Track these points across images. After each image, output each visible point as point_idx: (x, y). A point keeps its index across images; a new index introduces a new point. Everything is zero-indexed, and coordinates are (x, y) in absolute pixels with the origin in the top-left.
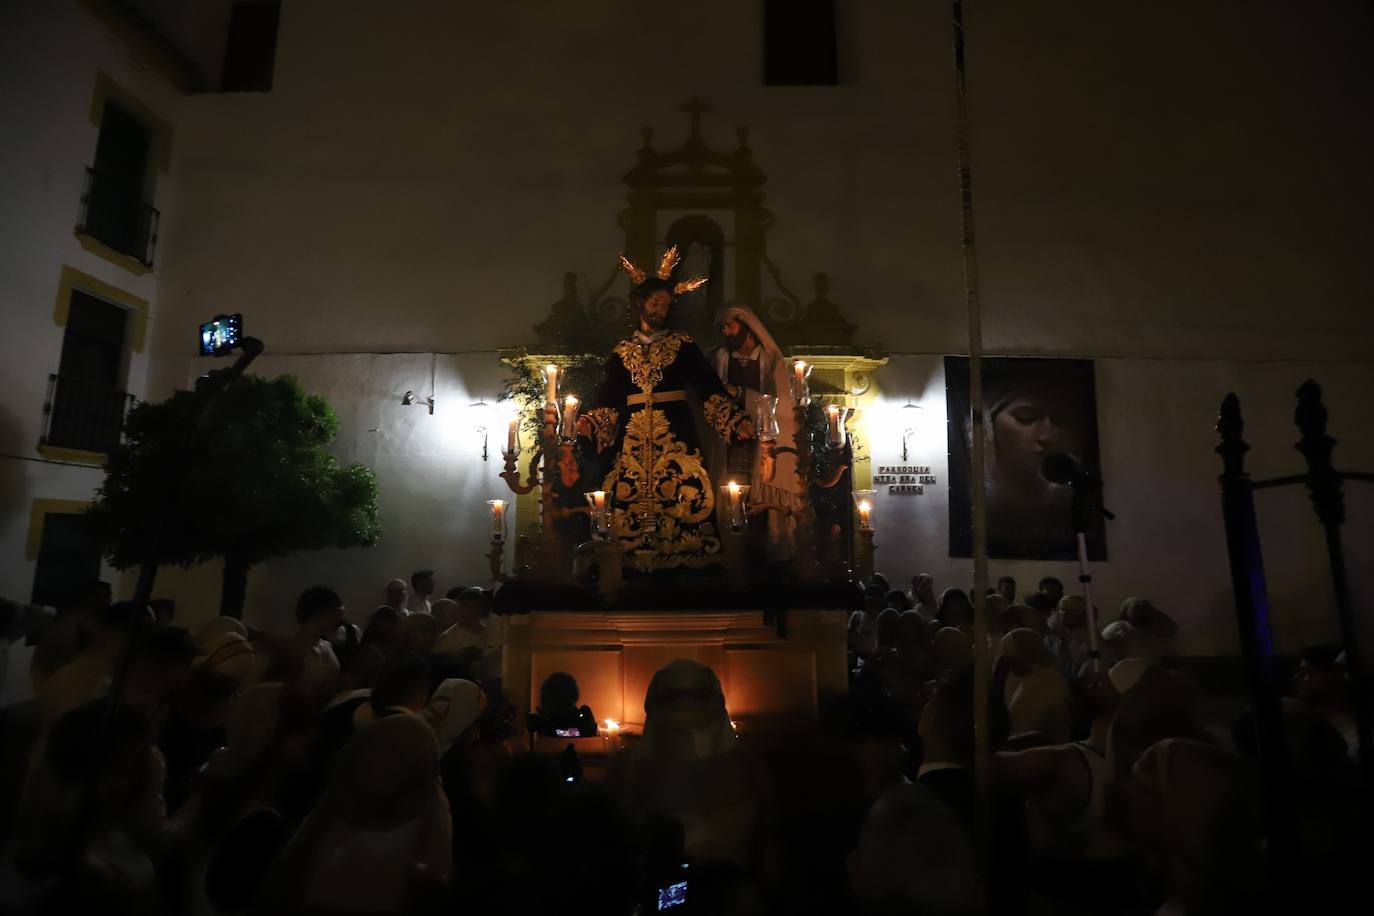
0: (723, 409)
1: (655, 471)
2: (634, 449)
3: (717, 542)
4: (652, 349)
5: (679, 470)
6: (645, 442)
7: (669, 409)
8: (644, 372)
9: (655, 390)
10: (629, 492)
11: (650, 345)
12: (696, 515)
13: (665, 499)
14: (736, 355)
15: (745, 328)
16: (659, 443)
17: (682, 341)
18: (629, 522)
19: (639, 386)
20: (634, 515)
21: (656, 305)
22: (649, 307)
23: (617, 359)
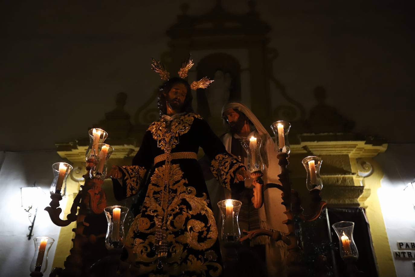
0: (225, 163)
1: (170, 209)
2: (155, 193)
3: (219, 266)
4: (173, 123)
5: (189, 207)
6: (163, 188)
7: (184, 164)
8: (166, 139)
9: (173, 151)
10: (149, 225)
11: (171, 121)
12: (202, 244)
13: (176, 230)
14: (237, 137)
15: (243, 117)
16: (175, 187)
17: (195, 118)
18: (147, 250)
19: (162, 149)
20: (151, 244)
21: (176, 93)
22: (172, 95)
23: (150, 134)
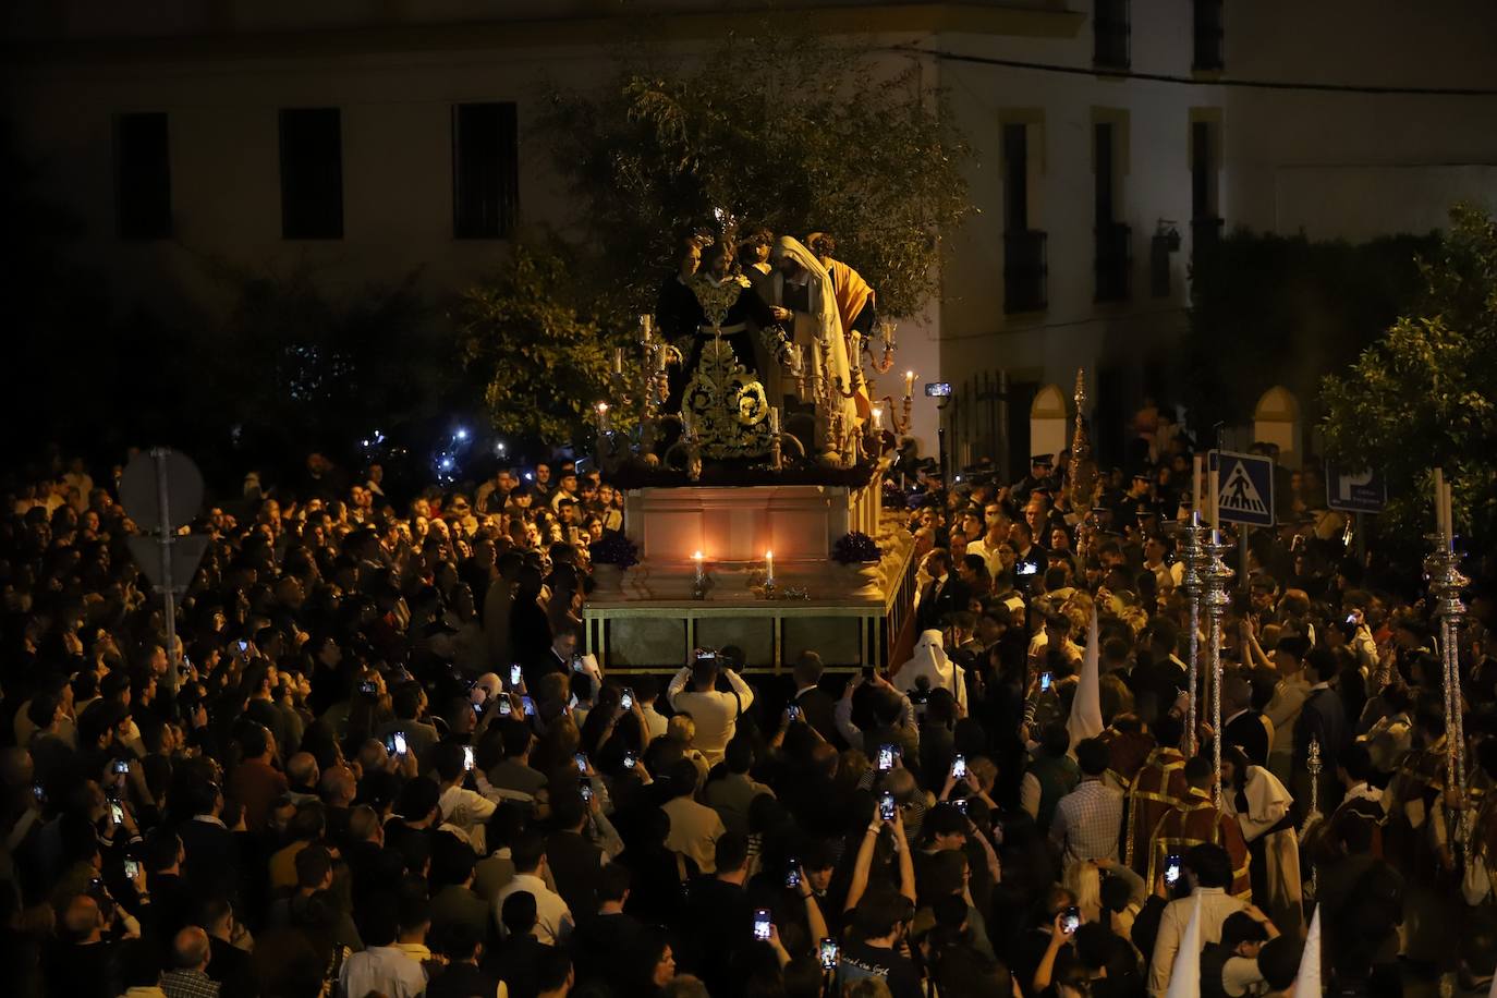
0: (773, 339)
1: (723, 386)
4: (719, 293)
5: (741, 387)
6: (715, 364)
7: (734, 339)
8: (714, 310)
11: (718, 289)
12: (753, 418)
13: (731, 408)
14: (789, 281)
17: (742, 287)
18: (705, 424)
19: (710, 321)
20: (708, 419)
